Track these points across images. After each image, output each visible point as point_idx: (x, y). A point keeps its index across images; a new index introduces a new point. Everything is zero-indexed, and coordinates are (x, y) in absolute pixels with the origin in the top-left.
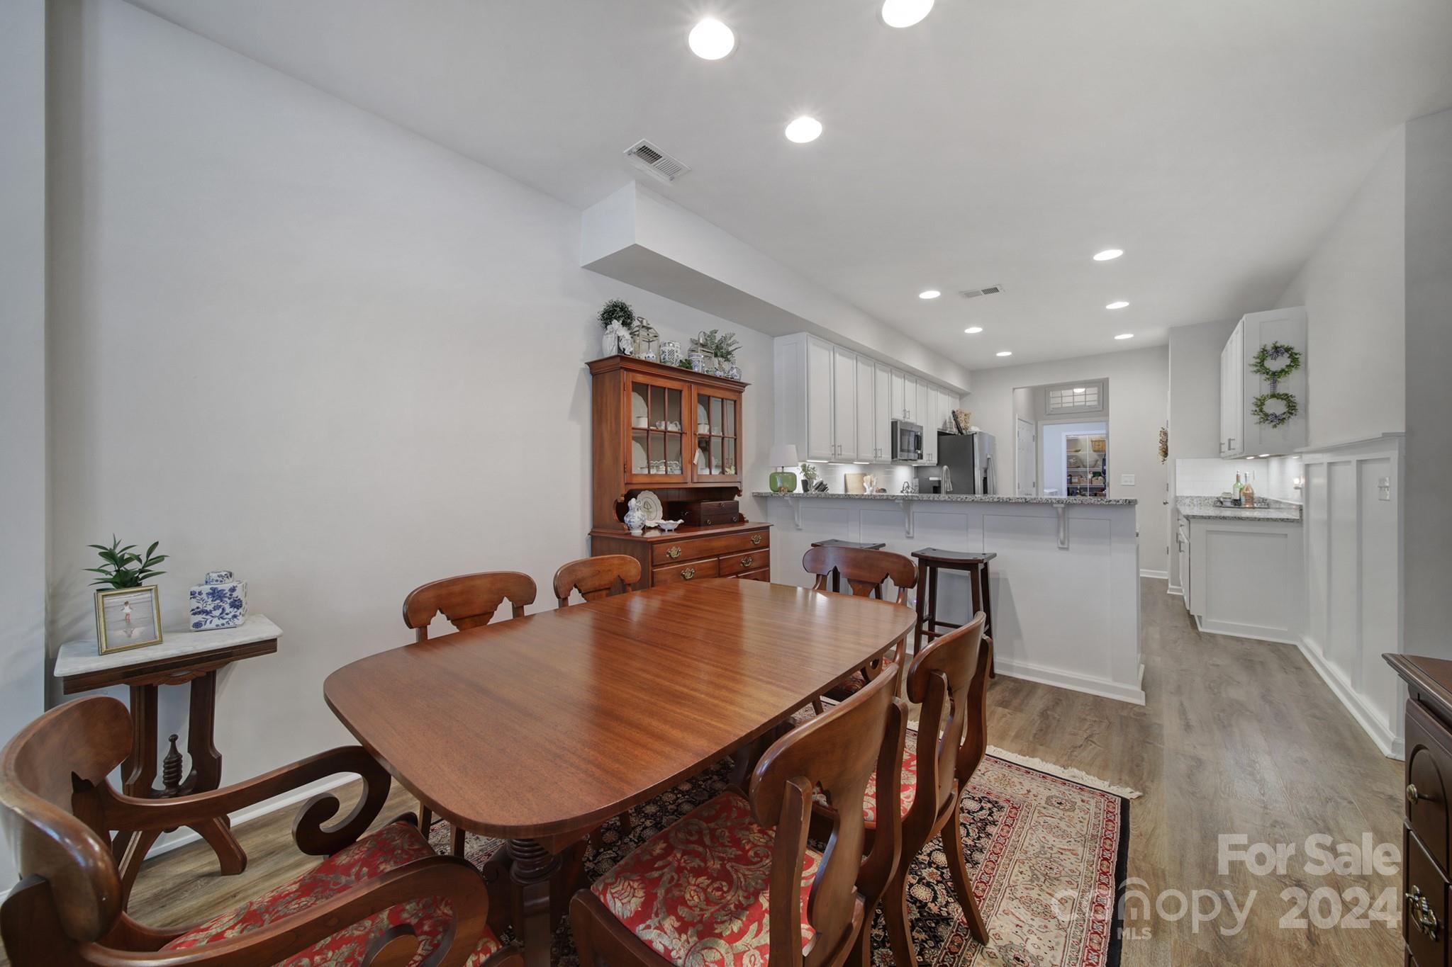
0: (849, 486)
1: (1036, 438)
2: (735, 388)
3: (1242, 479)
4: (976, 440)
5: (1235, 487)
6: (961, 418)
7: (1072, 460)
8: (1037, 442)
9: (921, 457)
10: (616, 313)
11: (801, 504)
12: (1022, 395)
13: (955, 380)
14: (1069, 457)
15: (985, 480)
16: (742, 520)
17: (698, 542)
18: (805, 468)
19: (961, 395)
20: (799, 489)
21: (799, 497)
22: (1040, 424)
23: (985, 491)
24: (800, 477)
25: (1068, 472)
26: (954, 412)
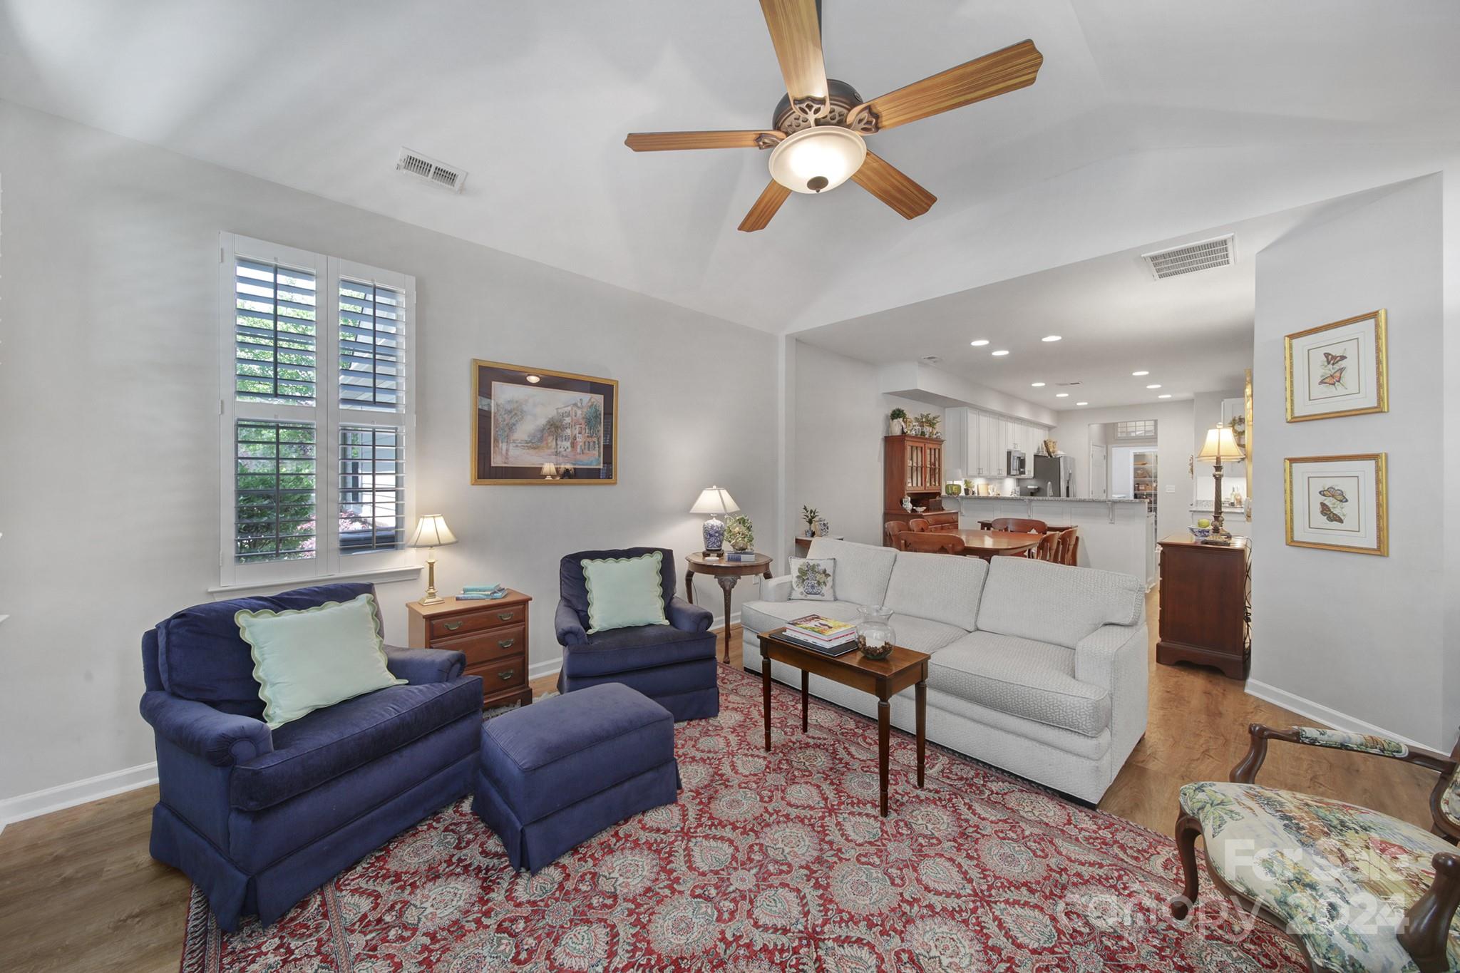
0: (980, 491)
1: (1107, 457)
2: (939, 441)
3: (1236, 490)
4: (1061, 460)
5: (1232, 494)
6: (1051, 445)
7: (1139, 472)
8: (1107, 462)
9: (1024, 473)
10: (897, 414)
11: (964, 502)
12: (1095, 428)
13: (1046, 419)
14: (1136, 470)
15: (1068, 488)
16: (943, 509)
17: (936, 517)
18: (966, 482)
19: (1050, 428)
20: (963, 493)
21: (962, 497)
22: (1109, 446)
23: (1068, 496)
24: (963, 487)
25: (1135, 481)
26: (1045, 442)
